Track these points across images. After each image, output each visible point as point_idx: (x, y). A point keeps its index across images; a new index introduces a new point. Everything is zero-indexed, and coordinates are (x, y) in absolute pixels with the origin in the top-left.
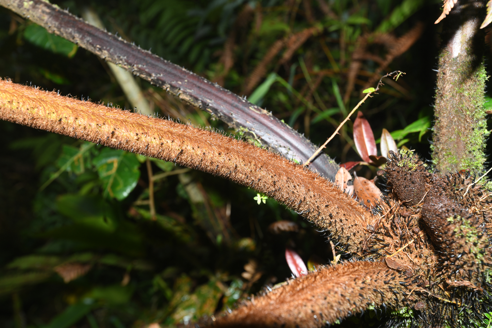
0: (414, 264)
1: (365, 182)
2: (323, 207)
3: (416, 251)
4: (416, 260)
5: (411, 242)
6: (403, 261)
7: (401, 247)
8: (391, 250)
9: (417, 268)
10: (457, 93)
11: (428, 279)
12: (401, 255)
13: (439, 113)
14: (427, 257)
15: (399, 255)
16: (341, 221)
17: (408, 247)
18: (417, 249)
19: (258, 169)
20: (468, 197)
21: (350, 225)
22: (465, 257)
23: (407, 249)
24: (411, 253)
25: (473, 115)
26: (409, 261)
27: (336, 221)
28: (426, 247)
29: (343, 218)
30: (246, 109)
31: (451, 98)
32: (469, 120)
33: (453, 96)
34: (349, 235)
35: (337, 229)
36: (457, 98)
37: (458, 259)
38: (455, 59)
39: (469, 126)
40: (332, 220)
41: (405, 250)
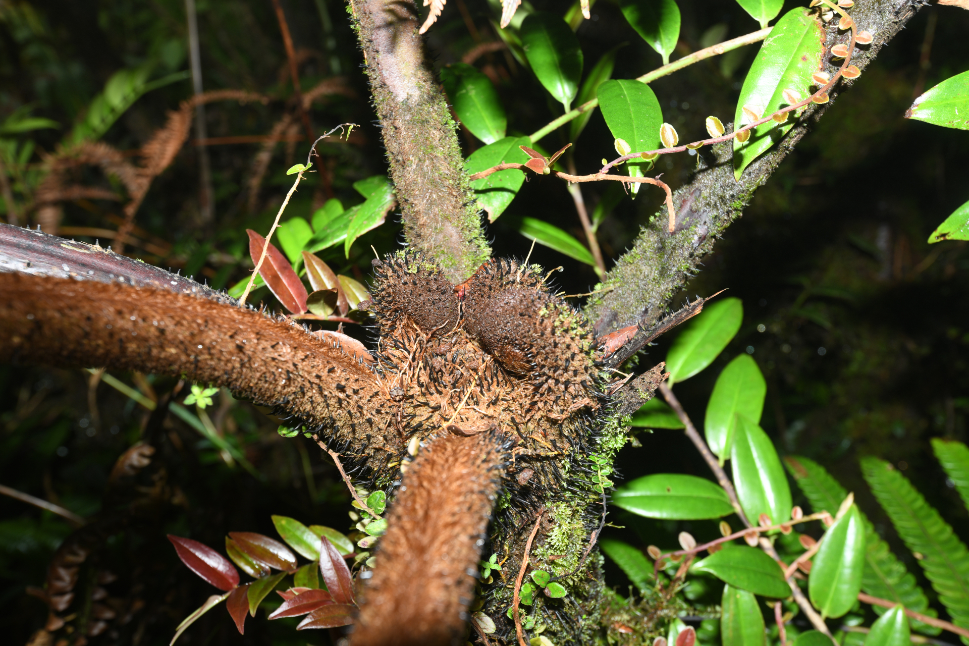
0: (490, 418)
2: (324, 374)
3: (484, 400)
4: (490, 411)
5: (472, 388)
6: (470, 423)
7: (460, 400)
8: (446, 413)
10: (424, 154)
12: (463, 414)
13: (407, 190)
16: (356, 392)
17: (471, 397)
18: (484, 395)
24: (478, 404)
25: (459, 184)
26: (479, 418)
27: (347, 395)
30: (54, 249)
31: (417, 165)
32: (454, 193)
33: (420, 160)
34: (369, 416)
35: (349, 412)
36: (427, 162)
37: (566, 370)
38: (405, 102)
39: (456, 201)
40: (342, 395)
41: (467, 403)
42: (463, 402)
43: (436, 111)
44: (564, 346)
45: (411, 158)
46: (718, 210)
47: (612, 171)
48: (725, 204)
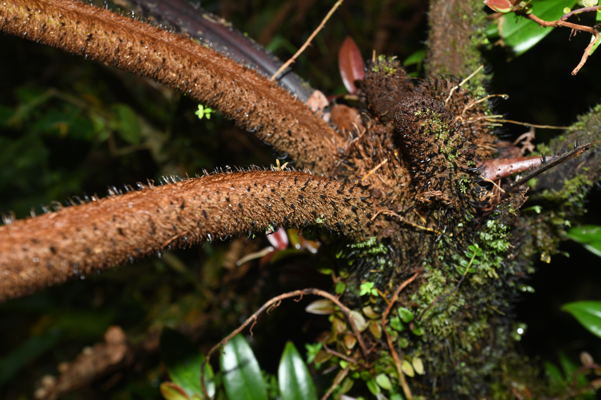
0: (386, 186)
1: (346, 110)
2: (279, 120)
4: (389, 182)
6: (374, 185)
8: (362, 173)
9: (390, 191)
11: (402, 203)
12: (372, 178)
14: (400, 178)
15: (371, 179)
16: (303, 140)
17: (381, 168)
18: (390, 170)
19: (193, 66)
20: (451, 103)
21: (315, 147)
22: (434, 160)
23: (379, 170)
24: (384, 174)
26: (381, 184)
27: (296, 141)
28: (401, 165)
29: (306, 137)
37: (428, 163)
41: (377, 171)
42: (374, 170)
44: (426, 145)
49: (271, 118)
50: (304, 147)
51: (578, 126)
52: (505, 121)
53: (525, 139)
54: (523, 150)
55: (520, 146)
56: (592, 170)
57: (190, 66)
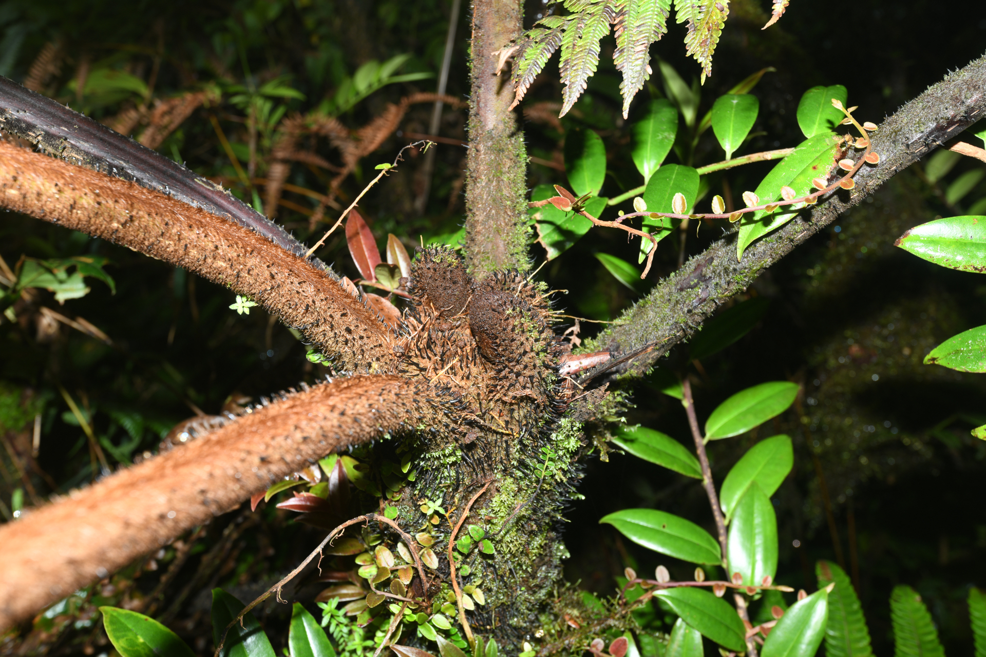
0: (460, 388)
1: (377, 301)
2: (337, 316)
3: (461, 373)
4: (463, 383)
5: (455, 361)
7: (442, 368)
8: (430, 375)
9: (465, 392)
10: (494, 176)
11: (478, 405)
12: (442, 380)
13: (473, 202)
14: (476, 377)
16: (360, 338)
17: (452, 368)
18: (462, 370)
22: (526, 358)
23: (450, 370)
24: (456, 375)
25: (515, 206)
26: (454, 385)
27: (354, 337)
28: (475, 365)
29: (363, 335)
30: (189, 181)
31: (486, 183)
32: (509, 213)
33: (489, 180)
34: (370, 360)
35: (354, 352)
36: (494, 183)
37: (518, 362)
38: (490, 132)
39: (510, 220)
40: (348, 337)
41: (447, 372)
42: (444, 370)
43: (512, 144)
44: (519, 343)
45: (483, 177)
46: (721, 278)
47: (625, 222)
48: (728, 275)
49: (329, 314)
50: (361, 346)
51: (625, 320)
52: (565, 316)
53: (572, 333)
54: (571, 345)
55: (568, 340)
56: (641, 364)
57: (245, 255)
